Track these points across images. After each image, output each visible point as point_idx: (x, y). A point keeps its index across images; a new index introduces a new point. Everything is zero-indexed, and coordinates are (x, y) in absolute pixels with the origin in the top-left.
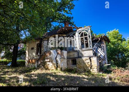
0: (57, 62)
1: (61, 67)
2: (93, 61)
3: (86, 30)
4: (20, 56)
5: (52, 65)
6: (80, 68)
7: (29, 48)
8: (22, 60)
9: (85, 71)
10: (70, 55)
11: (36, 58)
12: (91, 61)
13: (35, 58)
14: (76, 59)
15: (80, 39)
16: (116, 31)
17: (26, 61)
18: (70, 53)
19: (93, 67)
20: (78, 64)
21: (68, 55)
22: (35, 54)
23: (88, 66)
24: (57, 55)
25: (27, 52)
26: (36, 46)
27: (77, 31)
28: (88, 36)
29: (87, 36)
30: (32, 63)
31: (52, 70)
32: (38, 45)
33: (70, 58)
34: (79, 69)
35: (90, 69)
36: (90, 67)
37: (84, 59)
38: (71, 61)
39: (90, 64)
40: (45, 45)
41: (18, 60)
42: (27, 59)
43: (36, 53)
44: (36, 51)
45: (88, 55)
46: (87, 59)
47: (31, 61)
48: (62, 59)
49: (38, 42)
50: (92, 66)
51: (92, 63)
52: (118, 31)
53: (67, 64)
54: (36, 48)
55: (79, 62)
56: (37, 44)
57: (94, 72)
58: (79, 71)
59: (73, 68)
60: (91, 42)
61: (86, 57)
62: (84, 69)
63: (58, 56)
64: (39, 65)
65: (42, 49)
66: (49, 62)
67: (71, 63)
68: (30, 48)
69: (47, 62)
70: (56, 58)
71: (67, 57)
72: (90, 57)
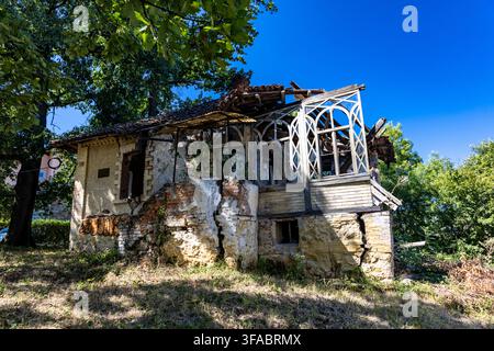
0: (220, 229)
1: (237, 252)
2: (374, 229)
3: (341, 100)
4: (46, 205)
5: (197, 244)
6: (315, 260)
7: (90, 170)
8: (55, 221)
9: (336, 269)
10: (271, 204)
11: (116, 213)
12: (362, 228)
13: (115, 211)
14: (299, 219)
15: (316, 139)
16: (396, 128)
17: (73, 226)
18: (271, 194)
19: (372, 255)
20: (304, 239)
21: (262, 201)
22: (115, 195)
23: (350, 249)
24: (222, 201)
25: (78, 185)
26: (119, 164)
27: (303, 105)
28: (351, 125)
29: (347, 127)
30: (98, 234)
31: (198, 265)
32: (130, 158)
33: (271, 216)
34: (312, 263)
35: (358, 260)
36: (360, 254)
37: (333, 219)
38: (274, 228)
39: (360, 242)
40: (158, 160)
41: (38, 220)
42: (77, 216)
43: (118, 193)
44: (118, 182)
45: (351, 205)
46: (347, 222)
47: (95, 226)
48: (244, 218)
49: (130, 147)
50: (366, 249)
51: (368, 236)
52: (401, 128)
53: (259, 239)
54: (119, 173)
55: (312, 232)
56: (125, 155)
57: (375, 274)
58: (309, 269)
59: (285, 258)
60: (365, 152)
61: (341, 210)
62: (333, 260)
63: (226, 205)
64: (137, 242)
65: (147, 177)
66: (184, 229)
67: (274, 236)
68: (94, 170)
69: (175, 228)
70: (217, 213)
71: (258, 209)
72: (360, 214)
